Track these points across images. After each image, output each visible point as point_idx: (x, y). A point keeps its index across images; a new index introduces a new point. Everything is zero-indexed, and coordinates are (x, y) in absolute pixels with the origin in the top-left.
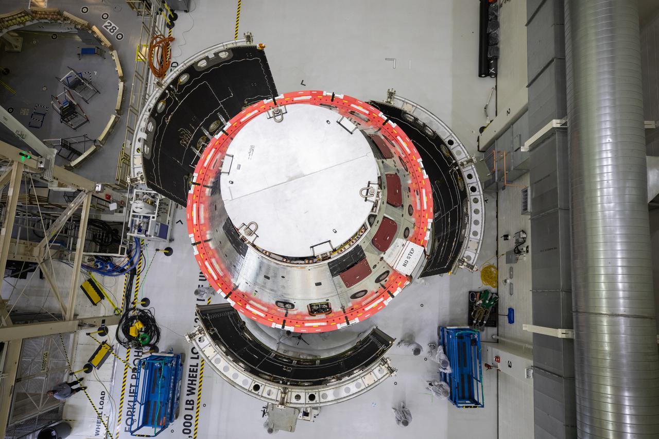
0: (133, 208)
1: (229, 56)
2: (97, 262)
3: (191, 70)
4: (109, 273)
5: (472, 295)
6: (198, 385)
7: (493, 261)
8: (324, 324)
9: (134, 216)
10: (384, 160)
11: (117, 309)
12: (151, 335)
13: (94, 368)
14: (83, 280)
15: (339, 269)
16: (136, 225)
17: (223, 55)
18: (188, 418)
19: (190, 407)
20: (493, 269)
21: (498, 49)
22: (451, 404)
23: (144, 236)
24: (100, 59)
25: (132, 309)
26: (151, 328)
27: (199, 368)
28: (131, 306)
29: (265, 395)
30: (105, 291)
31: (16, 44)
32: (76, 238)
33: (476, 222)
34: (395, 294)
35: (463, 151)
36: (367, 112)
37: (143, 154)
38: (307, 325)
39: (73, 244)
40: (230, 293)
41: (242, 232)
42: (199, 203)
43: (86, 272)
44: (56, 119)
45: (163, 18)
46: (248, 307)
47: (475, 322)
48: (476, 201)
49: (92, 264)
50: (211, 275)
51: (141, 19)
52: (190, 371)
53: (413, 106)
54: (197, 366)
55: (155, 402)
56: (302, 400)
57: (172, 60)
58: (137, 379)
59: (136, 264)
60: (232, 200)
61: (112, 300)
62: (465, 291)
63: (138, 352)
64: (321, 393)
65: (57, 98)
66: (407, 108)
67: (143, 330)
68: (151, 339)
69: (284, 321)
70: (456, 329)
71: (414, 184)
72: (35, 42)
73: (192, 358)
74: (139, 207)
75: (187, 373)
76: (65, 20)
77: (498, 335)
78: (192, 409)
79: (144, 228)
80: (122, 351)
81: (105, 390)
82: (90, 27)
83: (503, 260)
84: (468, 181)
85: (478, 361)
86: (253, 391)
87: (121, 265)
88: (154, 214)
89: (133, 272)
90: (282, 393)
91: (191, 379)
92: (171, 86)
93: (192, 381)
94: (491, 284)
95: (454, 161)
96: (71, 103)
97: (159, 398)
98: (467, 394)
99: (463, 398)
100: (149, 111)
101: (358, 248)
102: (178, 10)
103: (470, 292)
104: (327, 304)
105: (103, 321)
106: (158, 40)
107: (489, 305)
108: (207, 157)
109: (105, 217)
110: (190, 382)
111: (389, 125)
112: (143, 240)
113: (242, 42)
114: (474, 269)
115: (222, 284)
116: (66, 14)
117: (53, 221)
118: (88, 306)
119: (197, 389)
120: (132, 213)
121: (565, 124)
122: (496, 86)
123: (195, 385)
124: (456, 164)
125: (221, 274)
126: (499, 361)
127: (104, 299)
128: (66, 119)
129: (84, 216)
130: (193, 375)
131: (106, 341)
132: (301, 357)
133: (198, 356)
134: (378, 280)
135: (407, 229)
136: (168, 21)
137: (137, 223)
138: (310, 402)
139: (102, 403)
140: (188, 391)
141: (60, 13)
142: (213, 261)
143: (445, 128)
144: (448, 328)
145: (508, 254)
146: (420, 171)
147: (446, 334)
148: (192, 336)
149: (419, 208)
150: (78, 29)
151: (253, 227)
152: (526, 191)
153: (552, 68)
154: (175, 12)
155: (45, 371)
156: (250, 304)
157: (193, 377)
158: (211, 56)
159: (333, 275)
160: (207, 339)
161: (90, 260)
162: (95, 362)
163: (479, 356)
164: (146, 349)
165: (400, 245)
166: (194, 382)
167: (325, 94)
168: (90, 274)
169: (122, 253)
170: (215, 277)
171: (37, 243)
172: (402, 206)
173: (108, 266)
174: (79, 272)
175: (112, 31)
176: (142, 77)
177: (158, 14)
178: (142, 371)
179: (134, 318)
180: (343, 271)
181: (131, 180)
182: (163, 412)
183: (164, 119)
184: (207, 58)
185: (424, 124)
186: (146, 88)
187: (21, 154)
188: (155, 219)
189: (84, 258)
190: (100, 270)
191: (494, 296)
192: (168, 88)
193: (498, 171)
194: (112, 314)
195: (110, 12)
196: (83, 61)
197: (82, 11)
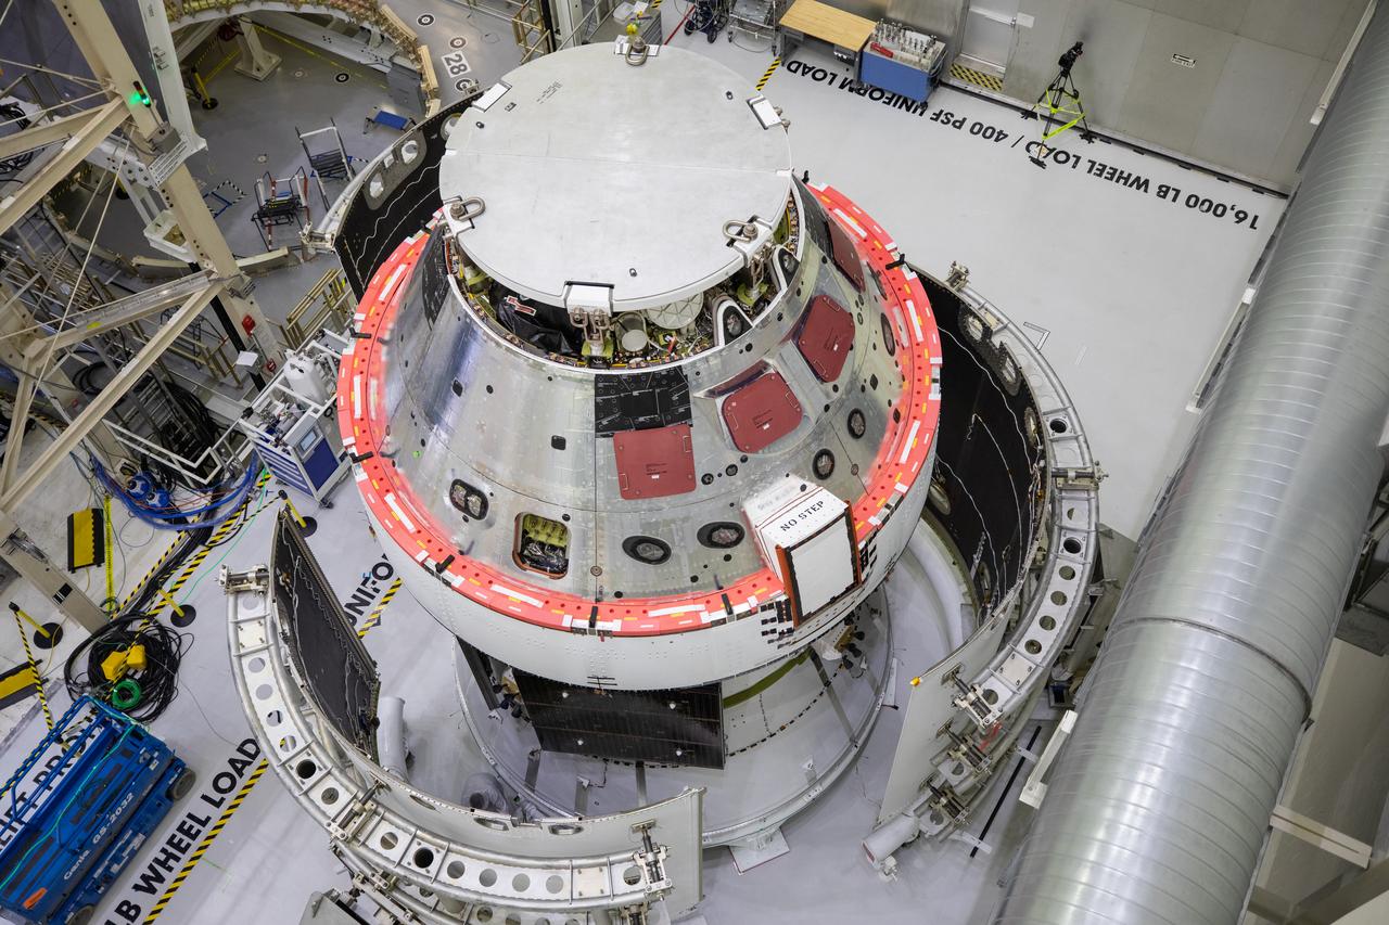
0: (286, 366)
2: (139, 478)
4: (148, 514)
6: (177, 873)
11: (110, 600)
12: (149, 694)
14: (83, 506)
15: (616, 416)
19: (122, 921)
25: (147, 615)
26: (156, 680)
27: (207, 831)
28: (146, 608)
29: (316, 794)
30: (112, 552)
31: (263, 65)
33: (1047, 623)
35: (1082, 453)
41: (447, 208)
43: (102, 490)
46: (389, 498)
48: (1067, 573)
49: (125, 479)
50: (352, 403)
52: (180, 829)
54: (203, 823)
59: (220, 521)
61: (114, 576)
65: (274, 184)
67: (137, 676)
68: (139, 706)
72: (299, 74)
73: (205, 798)
74: (298, 366)
75: (169, 828)
76: (377, 23)
79: (282, 427)
82: (416, 46)
84: (1065, 521)
86: (295, 775)
87: (185, 509)
89: (202, 537)
91: (171, 850)
93: (170, 856)
95: (1040, 448)
96: (295, 198)
105: (65, 591)
110: (162, 857)
112: (267, 479)
115: (364, 431)
119: (168, 884)
120: (276, 384)
123: (170, 869)
125: (374, 414)
127: (99, 566)
128: (265, 219)
130: (181, 841)
131: (40, 661)
133: (223, 799)
134: (706, 537)
135: (829, 455)
137: (276, 413)
138: (414, 868)
140: (144, 877)
142: (373, 383)
143: (1055, 389)
146: (926, 382)
148: (234, 580)
150: (393, 64)
151: (473, 208)
156: (397, 496)
157: (177, 846)
159: (600, 430)
161: (126, 471)
166: (171, 863)
168: (108, 498)
170: (358, 414)
172: (835, 388)
173: (157, 496)
174: (83, 480)
175: (456, 70)
179: (134, 636)
180: (624, 430)
187: (137, 85)
188: (317, 416)
190: (133, 500)
194: (97, 601)
195: (471, 39)
196: (370, 136)
197: (420, 21)
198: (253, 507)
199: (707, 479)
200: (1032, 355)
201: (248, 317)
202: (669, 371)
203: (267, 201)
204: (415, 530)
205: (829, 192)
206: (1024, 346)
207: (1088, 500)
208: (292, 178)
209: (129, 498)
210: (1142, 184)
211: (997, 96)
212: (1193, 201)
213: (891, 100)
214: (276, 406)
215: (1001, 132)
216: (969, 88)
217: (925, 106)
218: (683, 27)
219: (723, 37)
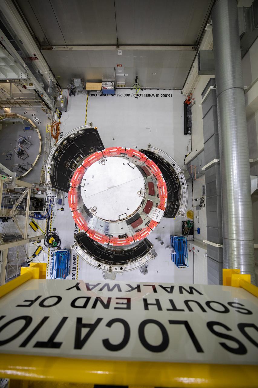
0: (47, 193)
1: (83, 132)
2: (35, 214)
3: (68, 139)
4: (40, 219)
5: (183, 222)
6: (77, 261)
7: (191, 209)
8: (125, 242)
9: (48, 196)
10: (147, 177)
11: (43, 233)
12: (57, 242)
13: (36, 256)
14: (30, 222)
15: (130, 222)
16: (49, 200)
17: (81, 132)
18: (74, 274)
19: (74, 270)
20: (191, 212)
21: (191, 123)
22: (176, 266)
23: (52, 204)
24: (32, 131)
25: (49, 233)
26: (57, 240)
28: (49, 231)
29: (103, 268)
30: (38, 226)
32: (26, 206)
33: (185, 197)
34: (153, 229)
35: (179, 168)
36: (140, 155)
37: (50, 174)
38: (118, 242)
39: (25, 208)
40: (87, 231)
41: (90, 211)
42: (73, 195)
44: (16, 156)
45: (56, 115)
47: (184, 233)
48: (184, 188)
49: (33, 215)
51: (48, 115)
52: (74, 256)
53: (158, 150)
54: (76, 254)
55: (61, 269)
56: (118, 270)
57: (61, 132)
58: (53, 259)
59: (50, 215)
60: (86, 198)
61: (41, 229)
62: (180, 221)
63: (53, 249)
64: (125, 267)
65: (16, 148)
66: (156, 151)
67: (54, 241)
68: (58, 244)
69: (109, 242)
70: (177, 237)
71: (159, 185)
73: (74, 251)
74: (50, 193)
75: (72, 257)
76: (18, 117)
77: (193, 238)
78: (75, 271)
79: (52, 201)
80: (47, 249)
82: (27, 120)
83: (195, 208)
84: (181, 180)
85: (186, 248)
86: (98, 267)
87: (44, 215)
88: (56, 195)
89: (49, 218)
90: (110, 267)
92: (60, 146)
93: (75, 260)
94: (191, 218)
95: (175, 173)
96: (21, 150)
97: (62, 267)
98: (182, 262)
99: (180, 263)
100: (52, 156)
101: (138, 214)
102: (62, 111)
103: (182, 221)
104: (126, 235)
105: (39, 238)
106: (55, 124)
107: (190, 226)
108: (76, 176)
109: (37, 196)
110: (74, 260)
111: (149, 160)
112: (52, 206)
113: (88, 127)
114: (184, 216)
115: (84, 227)
116: (18, 115)
117: (17, 200)
118: (32, 232)
119: (77, 263)
120: (47, 195)
121: (219, 161)
122: (191, 138)
124: (176, 174)
125: (83, 223)
126: (194, 249)
127: (38, 229)
128: (20, 156)
129: (29, 198)
131: (40, 245)
132: (117, 250)
134: (146, 225)
135: (157, 203)
136: (58, 115)
137: (50, 199)
138: (121, 270)
140: (73, 264)
141: (16, 115)
142: (80, 218)
143: (171, 159)
144: (174, 236)
145: (197, 206)
146: (162, 179)
147: (173, 239)
148: (73, 247)
149: (161, 194)
151: (95, 209)
152: (204, 186)
153: (213, 137)
155: (18, 258)
156: (95, 235)
157: (75, 258)
158: (76, 133)
159: (128, 225)
160: (79, 248)
161: (32, 214)
162: (37, 254)
163: (186, 247)
164: (56, 248)
165: (154, 210)
167: (122, 148)
168: (32, 219)
169: (44, 211)
170: (81, 225)
171: (11, 209)
172: (155, 195)
173: (39, 216)
174: (28, 218)
175: (36, 121)
176: (49, 139)
177: (54, 113)
178: (55, 256)
179: (50, 236)
180: (132, 223)
181: (46, 184)
182: (64, 272)
183: (58, 159)
184: (74, 134)
185: (163, 158)
186: (51, 143)
187: (2, 177)
188: (56, 197)
189: (29, 213)
191: (192, 222)
192: (59, 147)
193: (193, 173)
194: (42, 234)
195: (34, 112)
196: (25, 132)
197: (25, 114)
199: (144, 220)
203: (18, 152)
204: (101, 239)
209: (36, 218)
210: (153, 95)
211: (125, 88)
212: (162, 95)
213: (109, 95)
215: (129, 94)
216: (120, 88)
217: (115, 94)
218: (69, 95)
219: (76, 94)
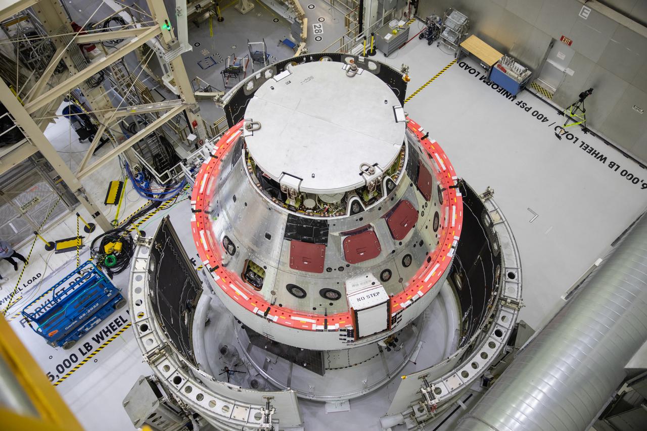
1: (375, 68)
2: (140, 174)
4: (139, 189)
6: (109, 338)
11: (116, 220)
12: (118, 263)
13: (54, 249)
14: (117, 179)
17: (371, 65)
18: (73, 358)
19: (84, 350)
25: (127, 231)
26: (123, 258)
27: (125, 325)
28: (127, 228)
29: (144, 340)
30: (122, 201)
31: (246, 8)
33: (475, 365)
34: (329, 327)
35: (518, 291)
36: (444, 169)
40: (199, 211)
43: (126, 175)
44: (221, 70)
46: (202, 232)
48: (492, 345)
49: (135, 172)
50: (200, 186)
52: (115, 321)
53: (503, 221)
54: (124, 322)
56: (167, 374)
58: (72, 287)
59: (165, 200)
61: (120, 211)
65: (235, 59)
66: (494, 216)
67: (117, 254)
68: (114, 267)
72: (259, 15)
73: (127, 311)
75: (111, 319)
76: (291, 3)
78: (84, 354)
80: (86, 257)
81: (42, 274)
82: (303, 18)
84: (499, 321)
86: (139, 330)
87: (154, 191)
89: (156, 204)
90: (158, 349)
91: (110, 328)
93: (109, 331)
96: (241, 68)
101: (325, 225)
110: (106, 330)
112: (189, 188)
115: (201, 200)
118: (100, 201)
119: (105, 341)
123: (107, 336)
124: (497, 289)
125: (208, 192)
127: (116, 205)
130: (114, 326)
131: (84, 237)
134: (323, 293)
135: (389, 272)
138: (172, 383)
139: (30, 282)
140: (97, 336)
142: (213, 178)
143: (516, 259)
146: (449, 247)
149: (420, 276)
150: (296, 21)
151: (255, 127)
154: (376, 50)
157: (112, 327)
159: (286, 236)
161: (137, 168)
162: (60, 246)
165: (371, 281)
166: (108, 333)
167: (420, 130)
168: (127, 178)
170: (201, 191)
172: (400, 243)
173: (145, 183)
175: (317, 31)
179: (120, 238)
180: (296, 240)
187: (166, 21)
194: (110, 220)
195: (328, 19)
196: (279, 48)
197: (309, 7)
198: (180, 198)
199: (329, 270)
200: (511, 239)
201: (195, 121)
202: (321, 221)
203: (230, 66)
204: (207, 250)
205: (436, 144)
206: (509, 234)
207: (513, 314)
208: (243, 59)
209: (135, 181)
210: (603, 159)
211: (549, 101)
212: (625, 173)
213: (501, 90)
214: (197, 160)
215: (546, 118)
216: (538, 94)
217: (515, 97)
218: (419, 35)
219: (435, 44)
